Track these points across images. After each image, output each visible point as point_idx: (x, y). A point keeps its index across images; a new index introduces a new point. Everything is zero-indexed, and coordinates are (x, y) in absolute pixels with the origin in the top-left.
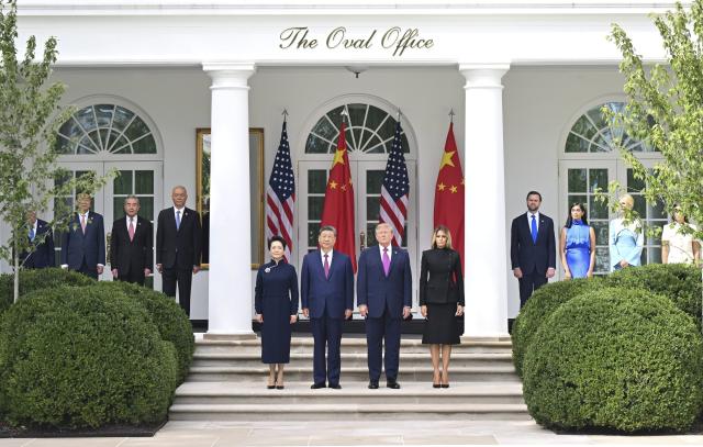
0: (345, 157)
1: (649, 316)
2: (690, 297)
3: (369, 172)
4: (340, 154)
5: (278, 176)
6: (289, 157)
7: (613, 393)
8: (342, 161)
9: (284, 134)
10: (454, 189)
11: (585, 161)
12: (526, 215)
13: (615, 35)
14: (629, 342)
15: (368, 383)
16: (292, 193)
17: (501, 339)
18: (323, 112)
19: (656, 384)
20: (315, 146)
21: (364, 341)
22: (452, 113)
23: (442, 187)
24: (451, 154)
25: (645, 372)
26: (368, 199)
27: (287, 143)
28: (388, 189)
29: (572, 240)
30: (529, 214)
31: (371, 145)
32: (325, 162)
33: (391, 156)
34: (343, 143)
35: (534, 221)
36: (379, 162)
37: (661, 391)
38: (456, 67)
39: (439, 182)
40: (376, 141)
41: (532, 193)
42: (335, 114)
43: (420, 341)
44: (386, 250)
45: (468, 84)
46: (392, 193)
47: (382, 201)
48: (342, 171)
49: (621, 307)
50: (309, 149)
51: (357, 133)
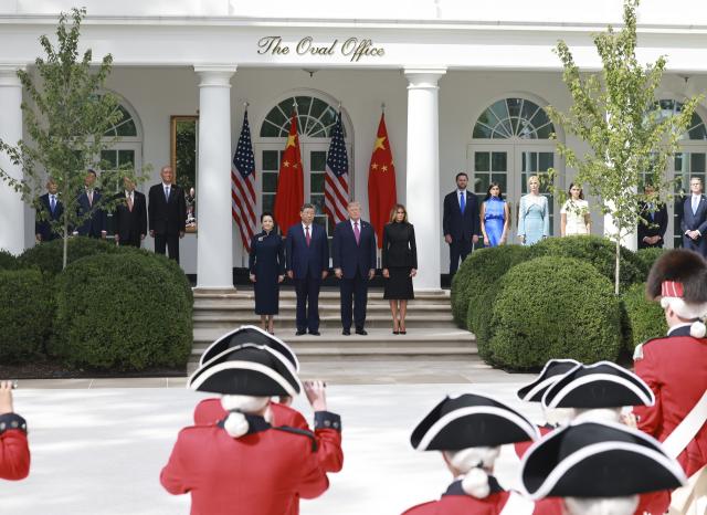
0: (296, 141)
1: (581, 280)
2: (604, 264)
3: (313, 153)
4: (292, 138)
5: (241, 156)
6: (250, 140)
7: (555, 341)
8: (293, 144)
9: (246, 122)
10: (384, 168)
11: (489, 146)
12: (455, 193)
13: (560, 50)
14: (568, 301)
15: (342, 330)
16: (253, 171)
17: (436, 293)
18: (275, 103)
19: (587, 335)
20: (267, 131)
21: (338, 294)
22: (383, 105)
23: (375, 166)
24: (382, 139)
25: (580, 324)
26: (312, 175)
27: (248, 129)
28: (331, 167)
29: (490, 213)
30: (459, 192)
31: (315, 132)
32: (278, 144)
33: (334, 140)
34: (293, 129)
35: (462, 197)
36: (323, 144)
37: (592, 339)
38: (402, 70)
39: (372, 163)
40: (319, 127)
41: (461, 174)
42: (286, 104)
43: (382, 295)
44: (356, 224)
45: (411, 86)
46: (334, 171)
47: (326, 176)
48: (293, 153)
49: (559, 273)
50: (263, 134)
51: (304, 120)
